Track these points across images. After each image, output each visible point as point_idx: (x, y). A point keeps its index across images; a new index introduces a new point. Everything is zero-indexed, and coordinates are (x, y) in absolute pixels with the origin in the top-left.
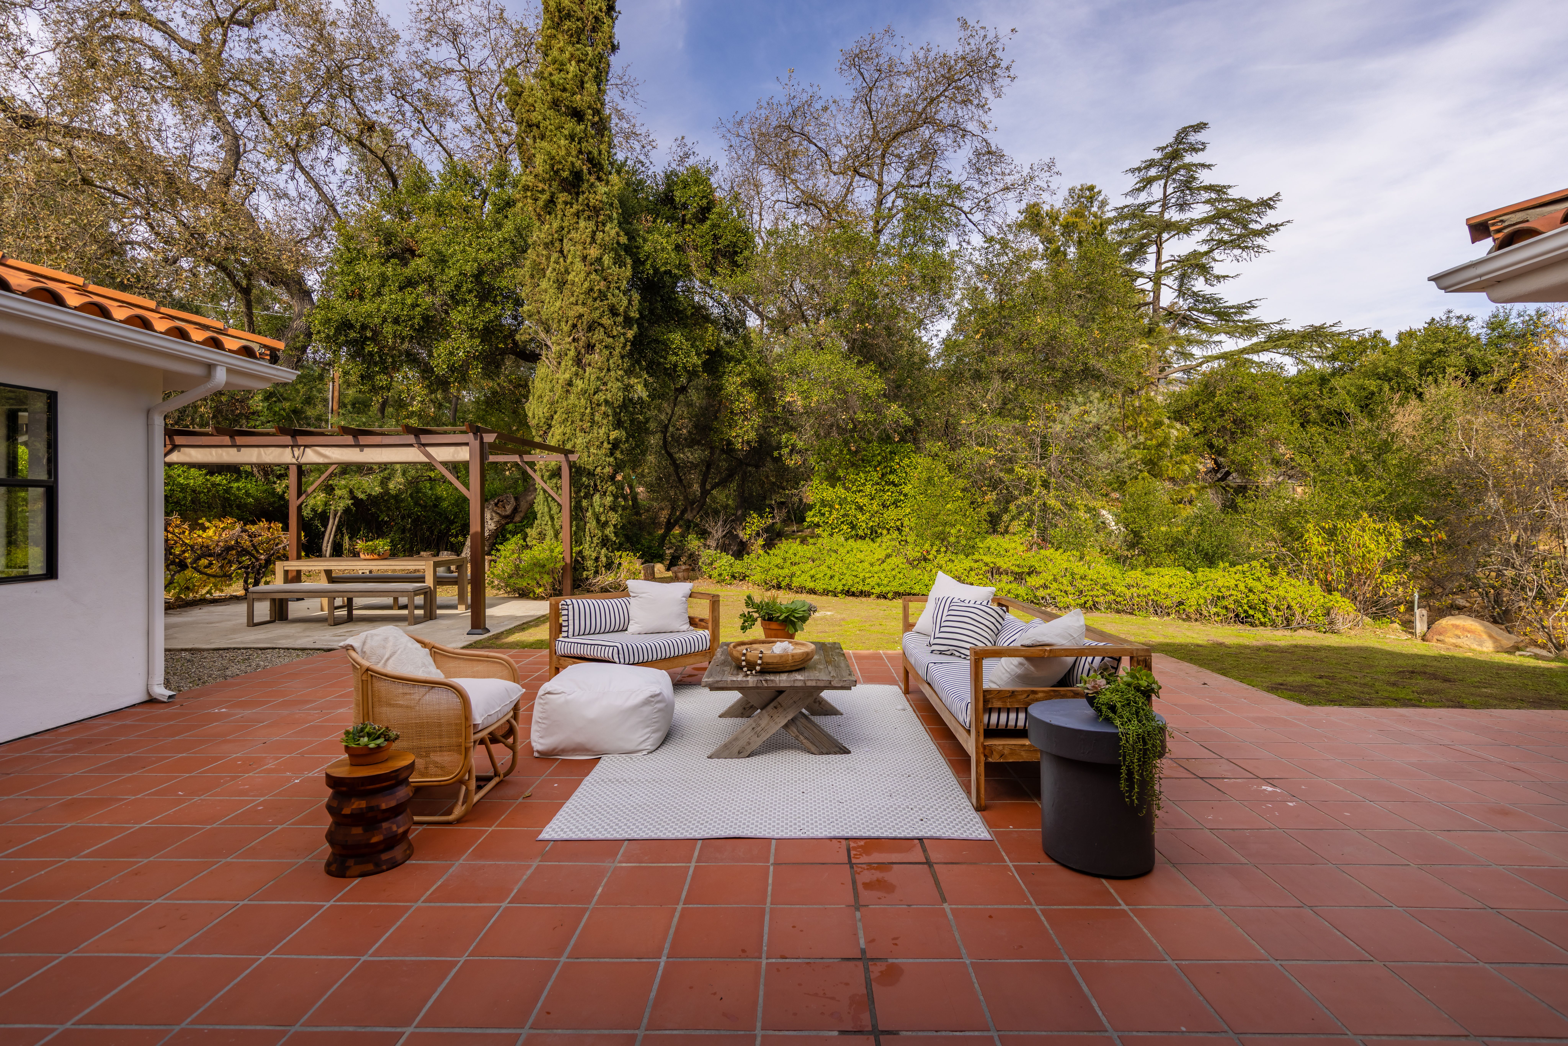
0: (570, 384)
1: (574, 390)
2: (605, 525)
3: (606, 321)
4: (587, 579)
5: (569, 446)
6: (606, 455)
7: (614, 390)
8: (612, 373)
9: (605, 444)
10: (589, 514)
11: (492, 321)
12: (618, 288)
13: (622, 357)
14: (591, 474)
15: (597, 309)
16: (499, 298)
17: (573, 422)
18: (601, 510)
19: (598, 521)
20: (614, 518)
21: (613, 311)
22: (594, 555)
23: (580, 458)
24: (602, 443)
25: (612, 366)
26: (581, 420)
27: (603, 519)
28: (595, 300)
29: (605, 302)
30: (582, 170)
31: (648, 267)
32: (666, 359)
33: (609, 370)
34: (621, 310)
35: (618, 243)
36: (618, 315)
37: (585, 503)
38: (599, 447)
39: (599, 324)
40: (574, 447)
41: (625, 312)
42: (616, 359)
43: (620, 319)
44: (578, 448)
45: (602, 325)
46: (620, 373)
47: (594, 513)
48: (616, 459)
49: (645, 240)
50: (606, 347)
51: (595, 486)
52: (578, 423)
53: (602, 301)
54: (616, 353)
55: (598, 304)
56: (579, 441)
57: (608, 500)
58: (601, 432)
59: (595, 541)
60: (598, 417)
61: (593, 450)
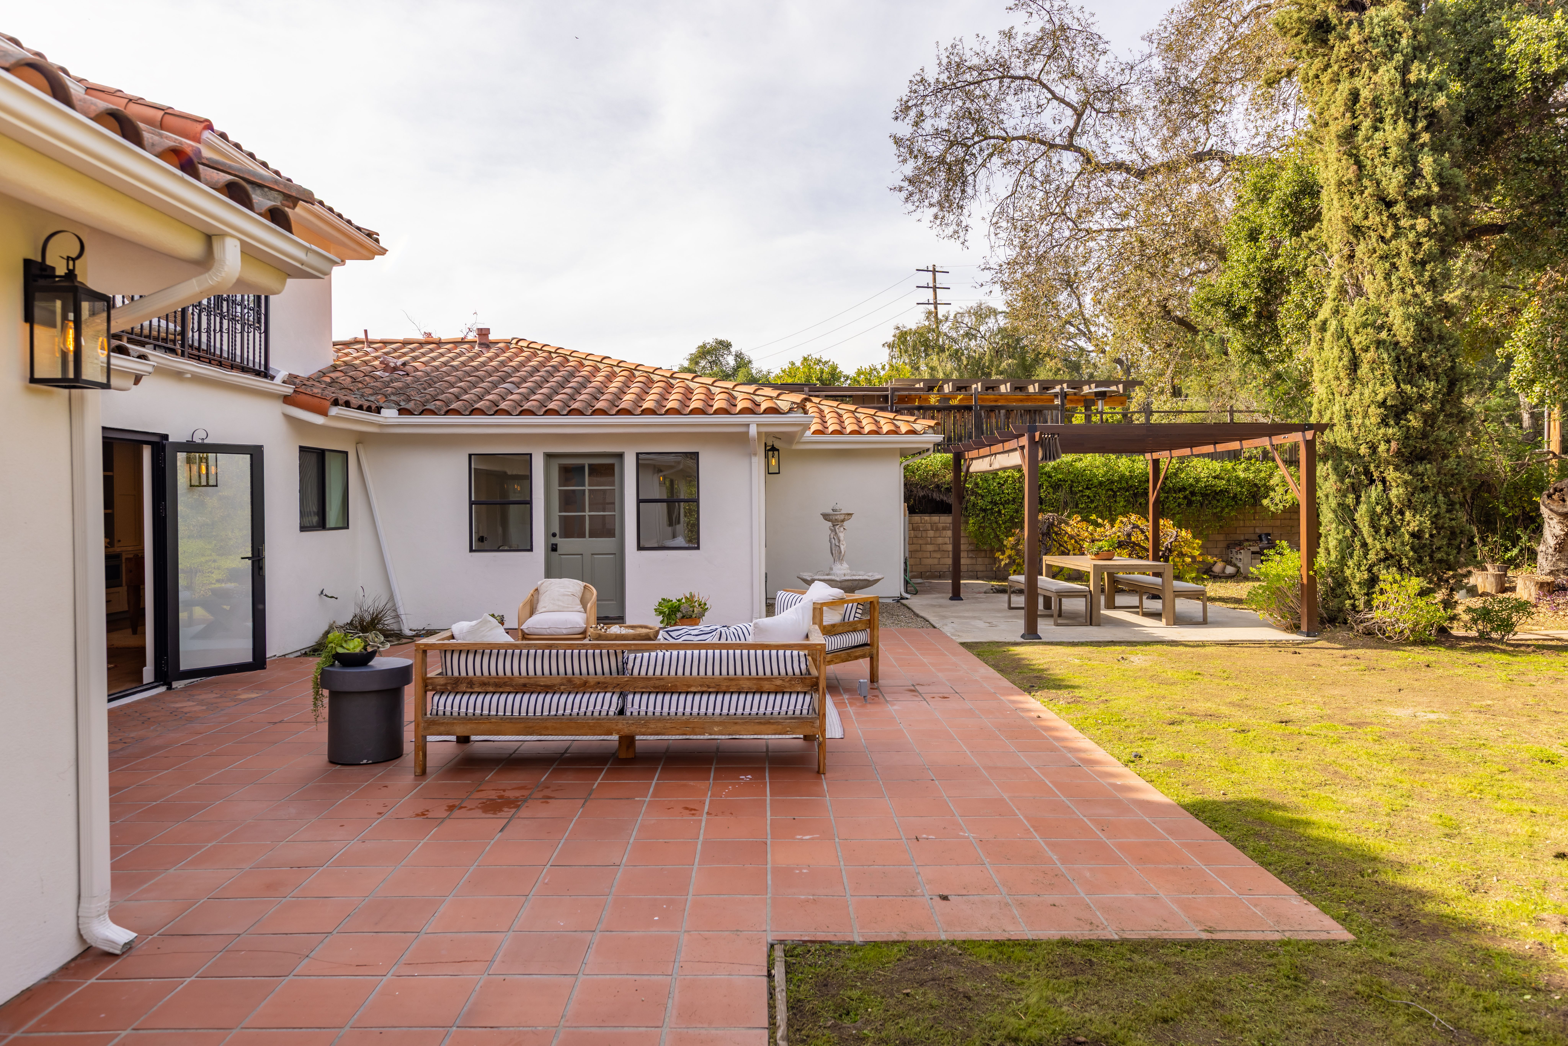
2: (1392, 531)
5: (1325, 421)
8: (1396, 296)
10: (1358, 515)
24: (1368, 407)
27: (1386, 522)
40: (1331, 419)
42: (1405, 270)
43: (1400, 208)
47: (1366, 513)
51: (1367, 473)
52: (1334, 383)
53: (1362, 193)
54: (1403, 262)
55: (1357, 199)
56: (1336, 408)
57: (1396, 493)
58: (1367, 392)
59: (1372, 556)
60: (1364, 370)
61: (1356, 421)
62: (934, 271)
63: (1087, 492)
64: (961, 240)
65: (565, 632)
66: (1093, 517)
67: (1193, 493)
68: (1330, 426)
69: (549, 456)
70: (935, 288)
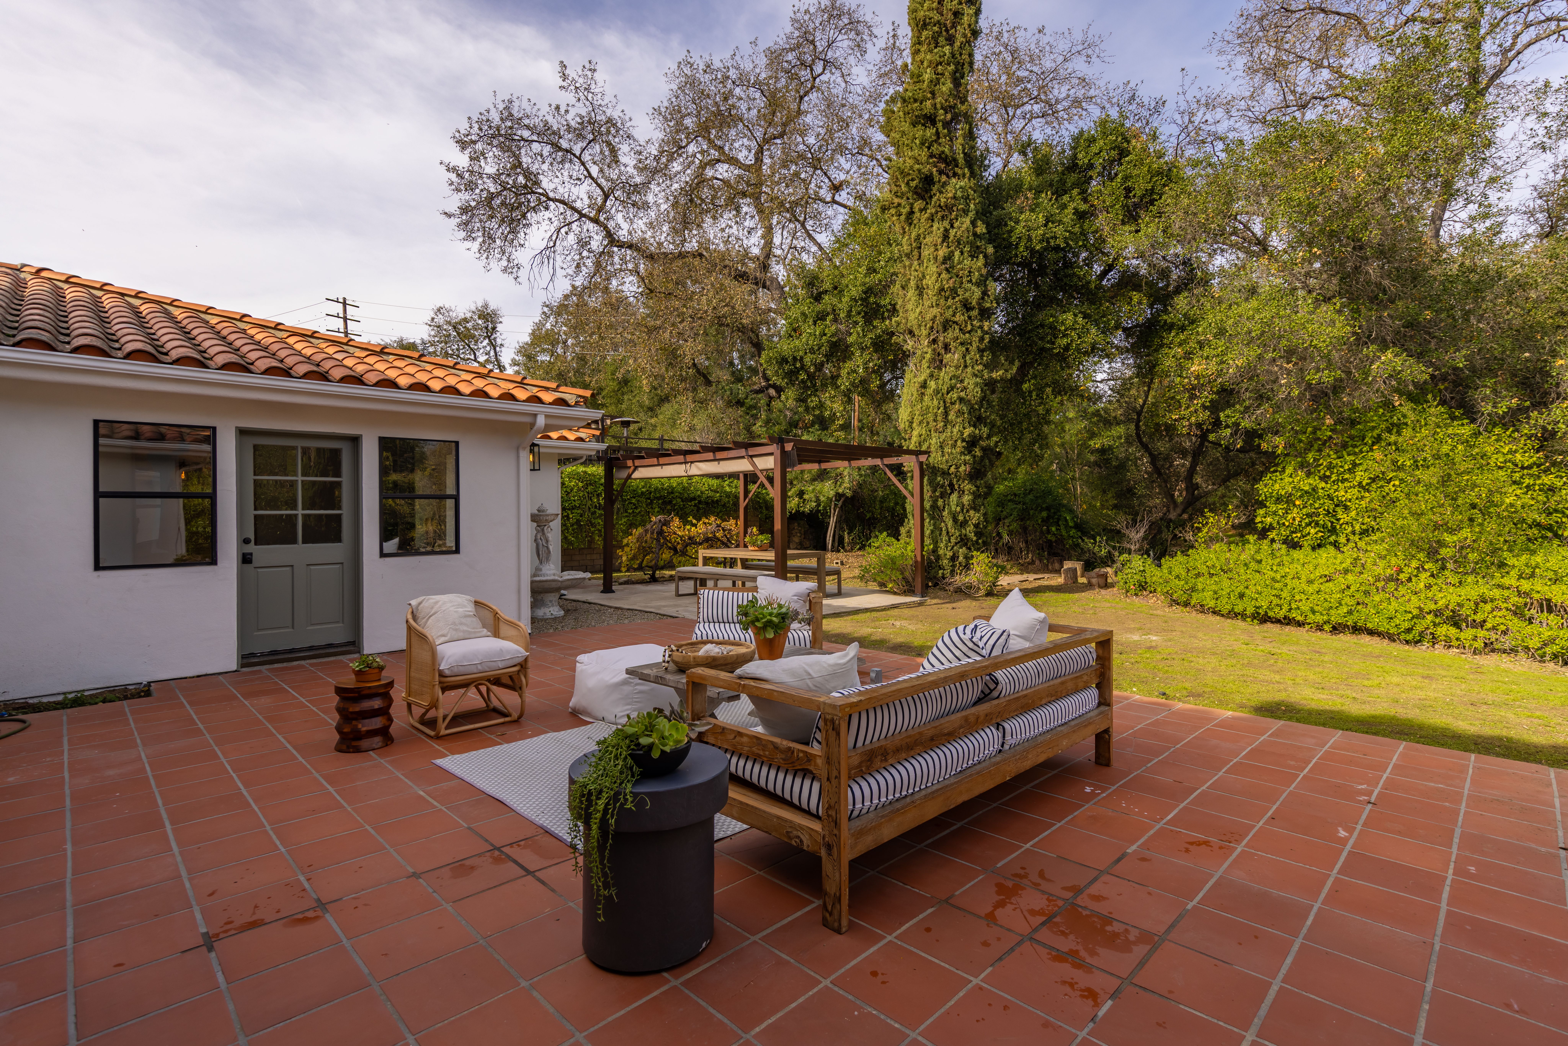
0: (924, 385)
1: (929, 391)
2: (964, 524)
3: (959, 318)
4: (944, 578)
5: (924, 448)
6: (962, 453)
7: (971, 387)
8: (969, 370)
9: (959, 443)
10: (945, 513)
11: (880, 336)
12: (970, 281)
13: (981, 351)
14: (945, 473)
15: (949, 307)
16: (886, 314)
17: (928, 423)
18: (958, 509)
19: (955, 520)
20: (975, 517)
21: (967, 306)
22: (950, 554)
23: (936, 458)
24: (956, 441)
25: (968, 362)
26: (935, 421)
27: (961, 518)
28: (946, 299)
29: (957, 299)
30: (932, 174)
31: (1021, 249)
32: (1053, 343)
33: (966, 367)
34: (974, 303)
35: (975, 234)
36: (972, 309)
37: (940, 502)
38: (954, 446)
39: (954, 322)
40: (929, 447)
41: (979, 304)
42: (974, 354)
43: (975, 313)
44: (932, 449)
45: (956, 323)
46: (980, 367)
47: (950, 512)
48: (974, 457)
49: (1017, 222)
50: (962, 344)
51: (951, 485)
52: (932, 424)
53: (954, 298)
54: (973, 348)
55: (950, 302)
56: (933, 441)
57: (967, 499)
58: (955, 430)
59: (953, 540)
60: (952, 416)
61: (947, 450)
62: (345, 303)
63: (634, 501)
64: (514, 275)
65: (501, 665)
66: (690, 518)
67: (700, 502)
68: (927, 453)
69: (242, 432)
70: (345, 319)
